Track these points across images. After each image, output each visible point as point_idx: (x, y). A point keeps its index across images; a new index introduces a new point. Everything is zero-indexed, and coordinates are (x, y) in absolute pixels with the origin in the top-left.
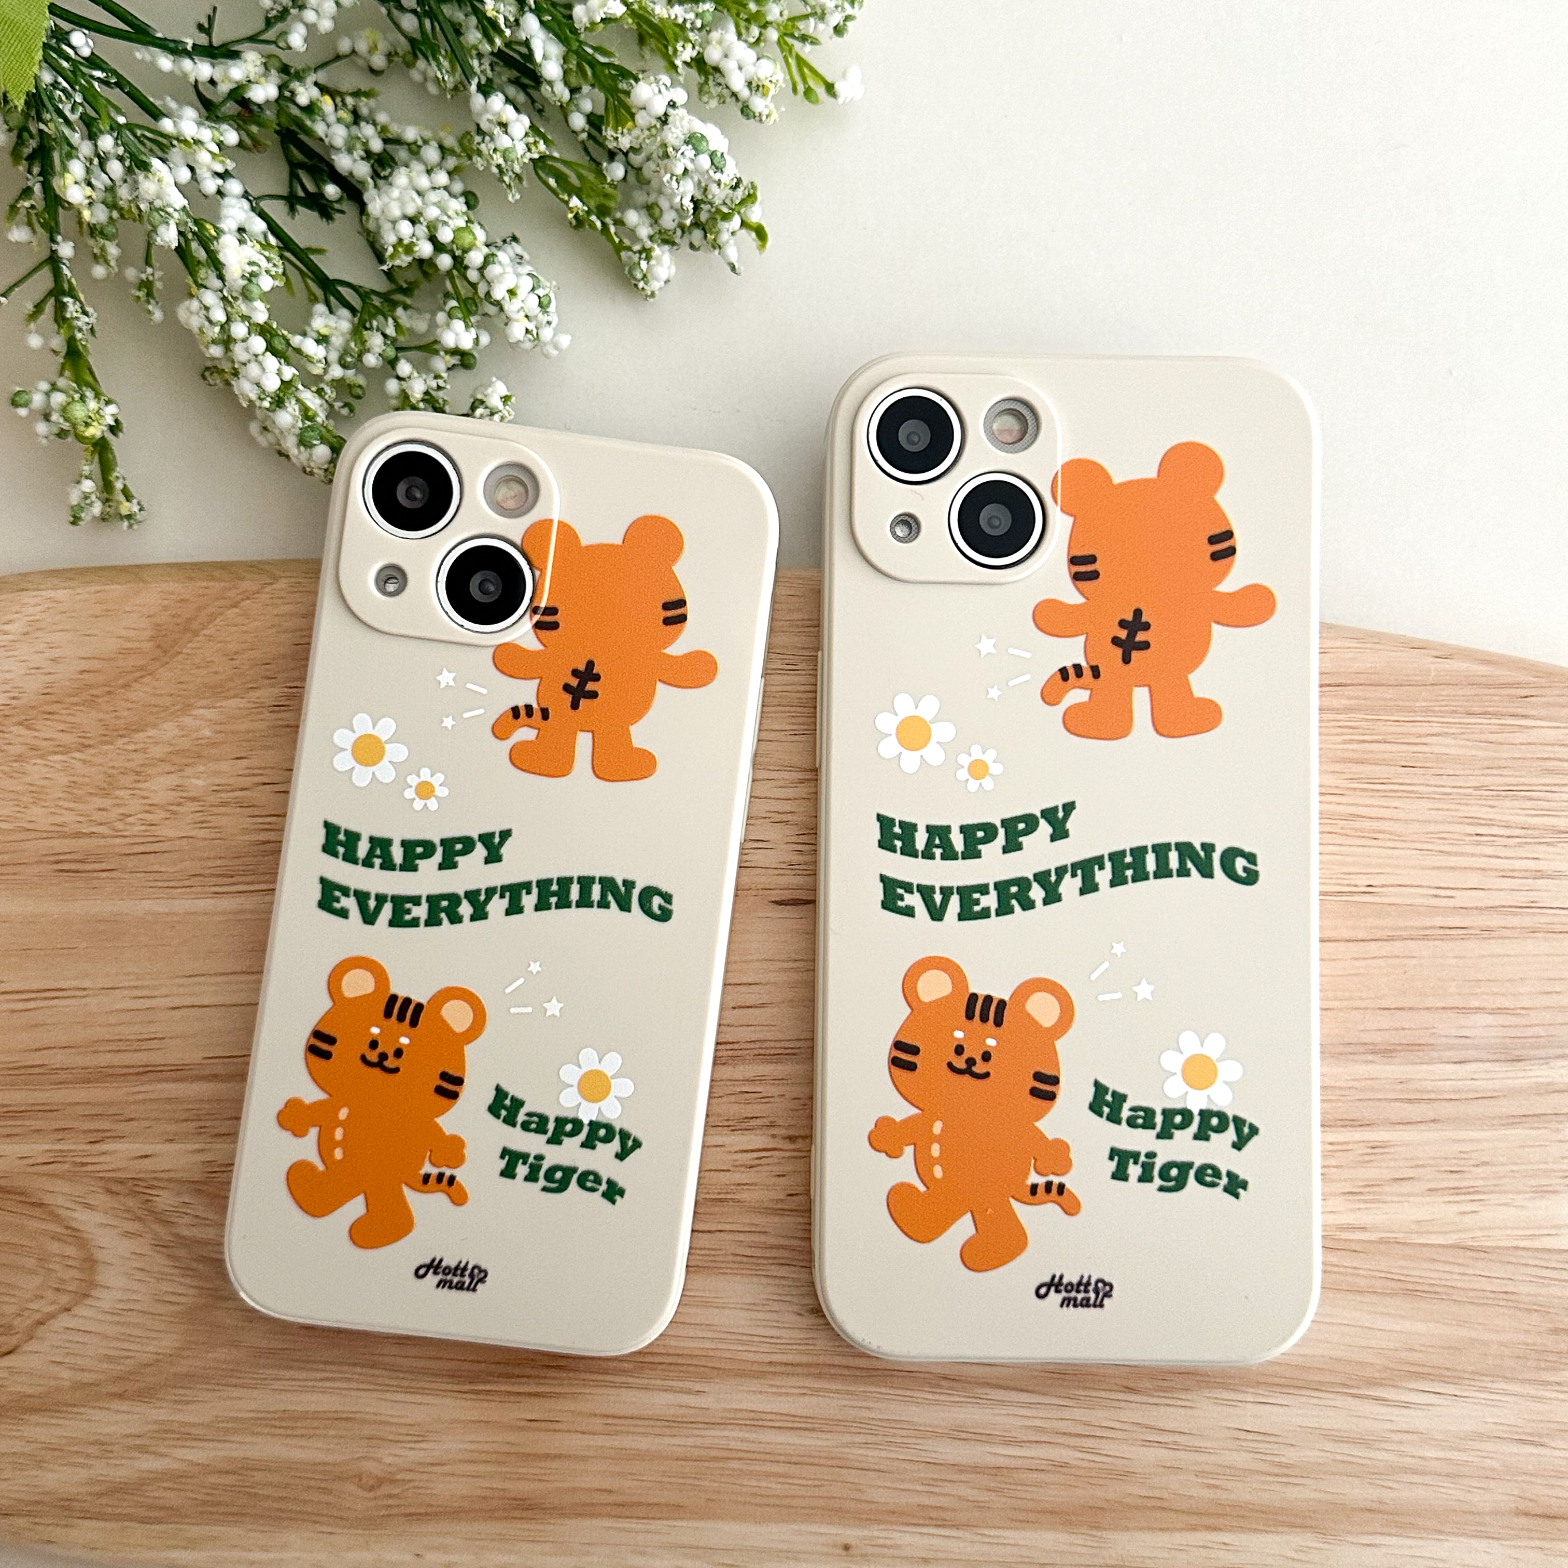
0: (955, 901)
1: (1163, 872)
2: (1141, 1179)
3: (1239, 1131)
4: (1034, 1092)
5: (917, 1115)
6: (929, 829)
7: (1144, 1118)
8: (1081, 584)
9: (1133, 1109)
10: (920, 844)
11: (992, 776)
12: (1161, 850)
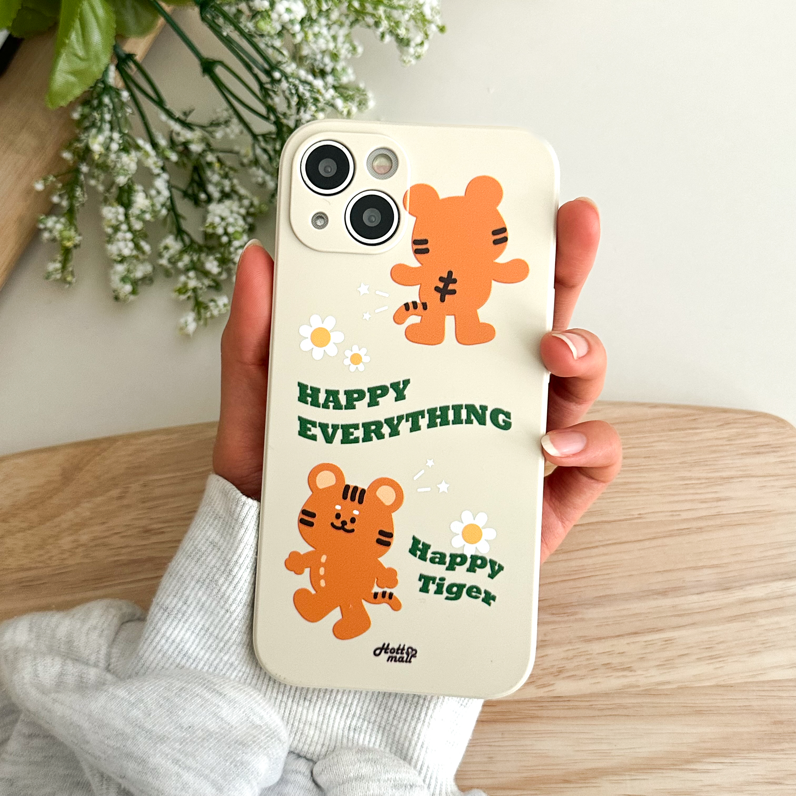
0: (340, 432)
1: (457, 421)
2: (436, 593)
3: (492, 568)
4: (379, 541)
5: (312, 551)
6: (327, 391)
7: (439, 558)
8: (418, 256)
9: (433, 553)
10: (322, 399)
11: (363, 363)
12: (457, 409)
